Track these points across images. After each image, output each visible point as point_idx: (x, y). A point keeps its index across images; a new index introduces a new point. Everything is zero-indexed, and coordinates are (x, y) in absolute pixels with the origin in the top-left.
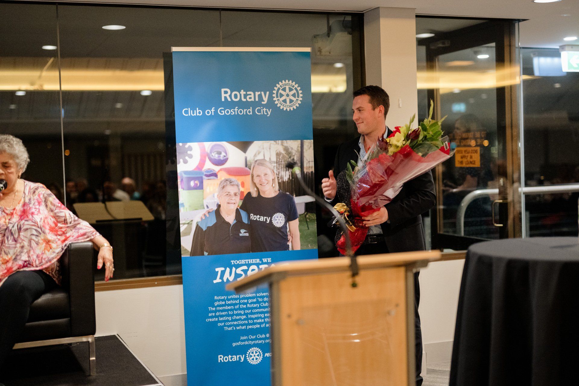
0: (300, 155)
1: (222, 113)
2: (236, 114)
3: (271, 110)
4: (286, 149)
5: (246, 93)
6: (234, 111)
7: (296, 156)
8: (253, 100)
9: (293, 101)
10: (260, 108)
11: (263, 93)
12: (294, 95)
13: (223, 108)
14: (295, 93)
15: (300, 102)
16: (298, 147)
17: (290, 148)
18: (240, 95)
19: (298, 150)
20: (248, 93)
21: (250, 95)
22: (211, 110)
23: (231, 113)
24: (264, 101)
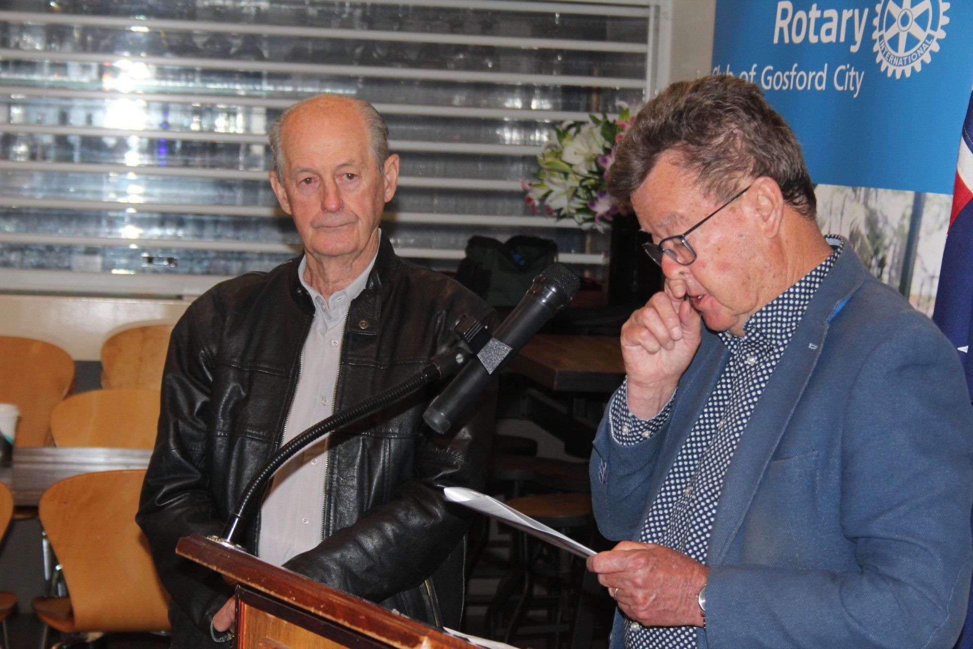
0: (904, 251)
1: (767, 83)
2: (791, 88)
3: (863, 73)
4: (872, 221)
5: (822, 14)
6: (789, 77)
7: (892, 248)
8: (832, 38)
9: (917, 41)
10: (843, 67)
11: (857, 11)
12: (922, 21)
13: (771, 68)
14: (927, 11)
15: (935, 47)
16: (903, 216)
17: (880, 218)
18: (809, 20)
19: (901, 227)
20: (828, 13)
21: (830, 20)
22: (748, 73)
23: (784, 84)
24: (855, 43)
